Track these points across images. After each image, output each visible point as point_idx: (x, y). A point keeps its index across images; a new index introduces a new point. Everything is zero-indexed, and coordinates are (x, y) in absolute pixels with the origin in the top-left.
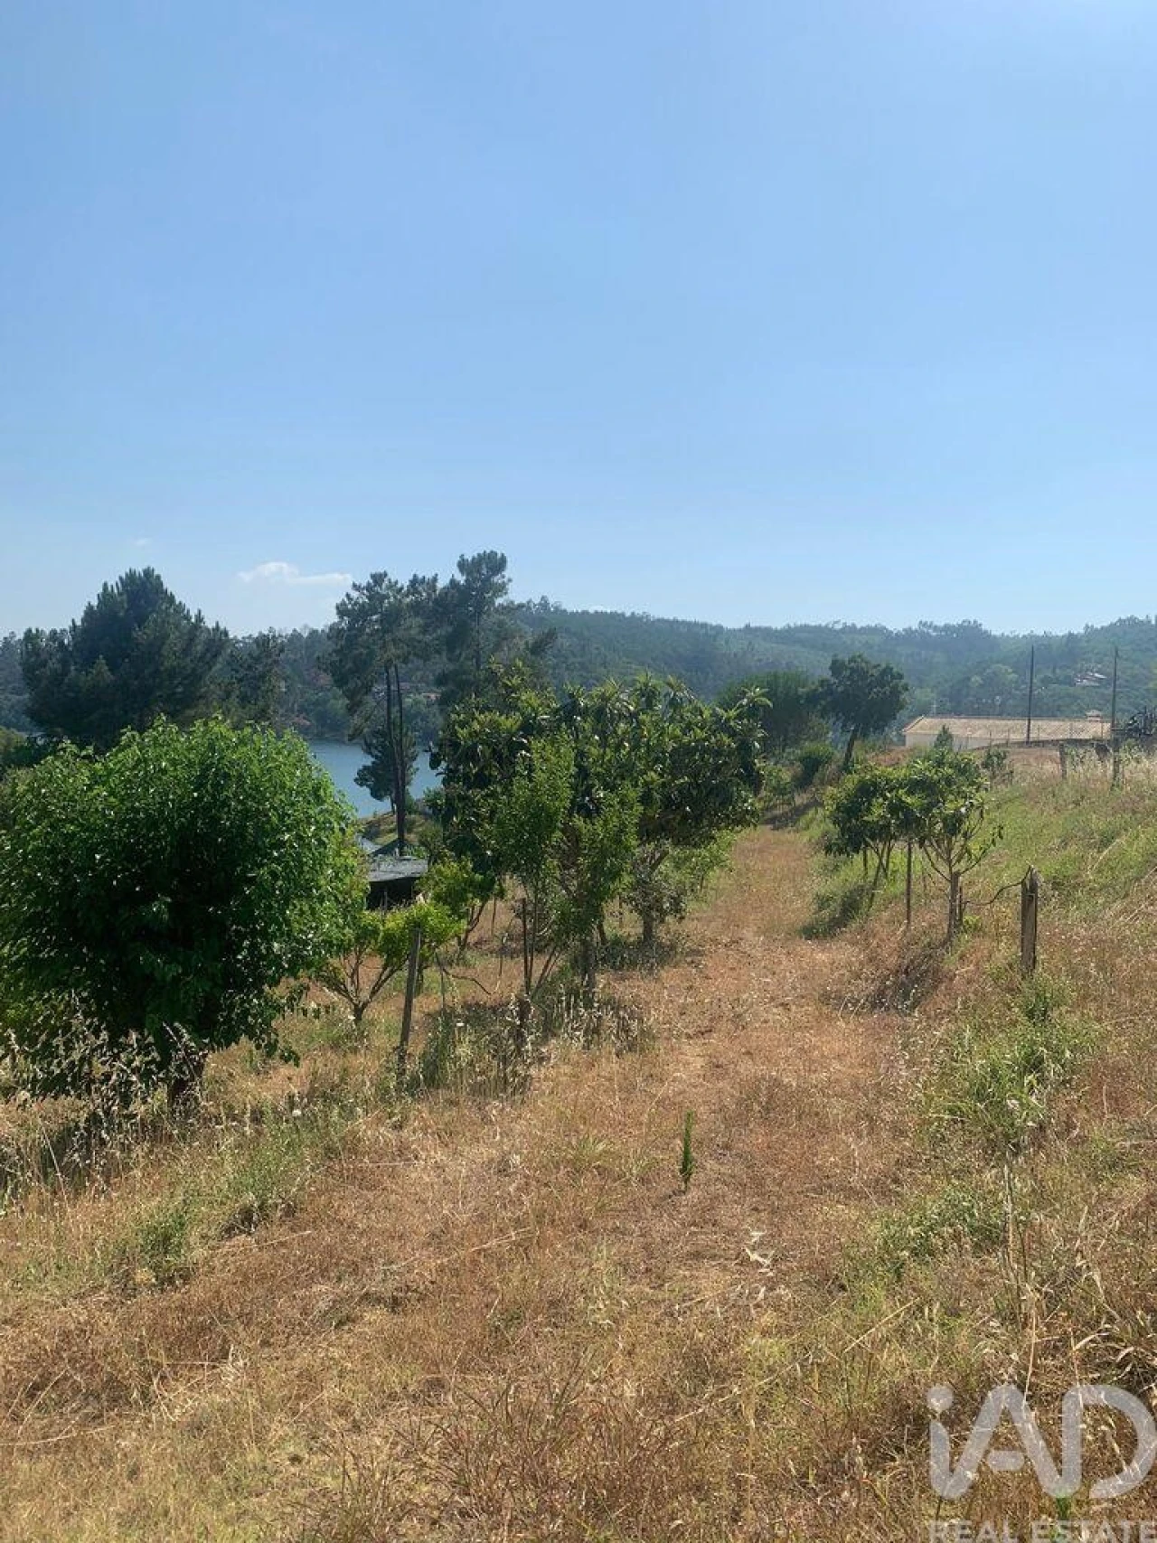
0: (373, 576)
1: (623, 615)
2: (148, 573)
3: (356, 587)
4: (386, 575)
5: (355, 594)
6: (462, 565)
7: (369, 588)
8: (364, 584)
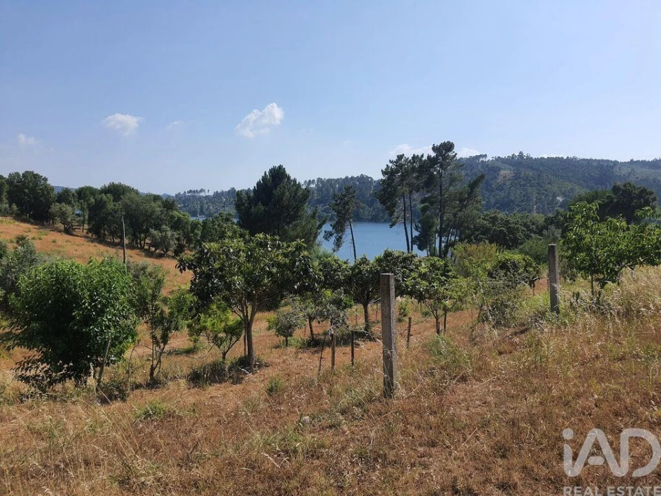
0: (398, 156)
1: (562, 158)
2: (280, 167)
3: (391, 162)
4: (403, 155)
5: (390, 165)
6: (434, 149)
7: (396, 162)
8: (395, 160)
